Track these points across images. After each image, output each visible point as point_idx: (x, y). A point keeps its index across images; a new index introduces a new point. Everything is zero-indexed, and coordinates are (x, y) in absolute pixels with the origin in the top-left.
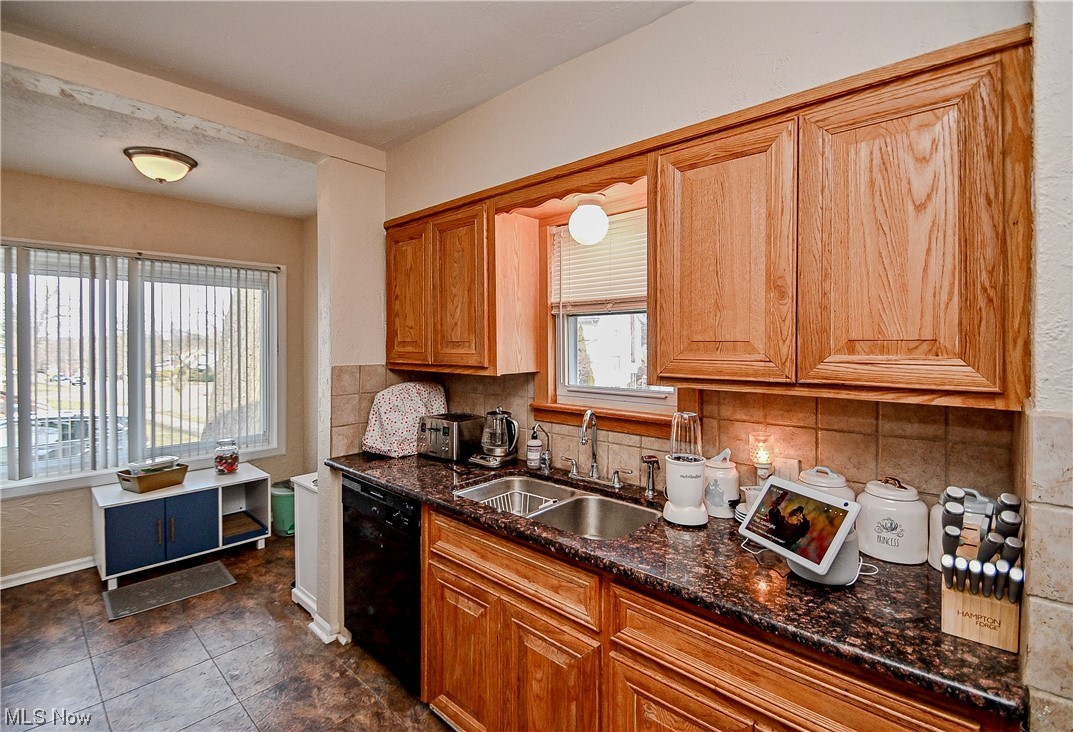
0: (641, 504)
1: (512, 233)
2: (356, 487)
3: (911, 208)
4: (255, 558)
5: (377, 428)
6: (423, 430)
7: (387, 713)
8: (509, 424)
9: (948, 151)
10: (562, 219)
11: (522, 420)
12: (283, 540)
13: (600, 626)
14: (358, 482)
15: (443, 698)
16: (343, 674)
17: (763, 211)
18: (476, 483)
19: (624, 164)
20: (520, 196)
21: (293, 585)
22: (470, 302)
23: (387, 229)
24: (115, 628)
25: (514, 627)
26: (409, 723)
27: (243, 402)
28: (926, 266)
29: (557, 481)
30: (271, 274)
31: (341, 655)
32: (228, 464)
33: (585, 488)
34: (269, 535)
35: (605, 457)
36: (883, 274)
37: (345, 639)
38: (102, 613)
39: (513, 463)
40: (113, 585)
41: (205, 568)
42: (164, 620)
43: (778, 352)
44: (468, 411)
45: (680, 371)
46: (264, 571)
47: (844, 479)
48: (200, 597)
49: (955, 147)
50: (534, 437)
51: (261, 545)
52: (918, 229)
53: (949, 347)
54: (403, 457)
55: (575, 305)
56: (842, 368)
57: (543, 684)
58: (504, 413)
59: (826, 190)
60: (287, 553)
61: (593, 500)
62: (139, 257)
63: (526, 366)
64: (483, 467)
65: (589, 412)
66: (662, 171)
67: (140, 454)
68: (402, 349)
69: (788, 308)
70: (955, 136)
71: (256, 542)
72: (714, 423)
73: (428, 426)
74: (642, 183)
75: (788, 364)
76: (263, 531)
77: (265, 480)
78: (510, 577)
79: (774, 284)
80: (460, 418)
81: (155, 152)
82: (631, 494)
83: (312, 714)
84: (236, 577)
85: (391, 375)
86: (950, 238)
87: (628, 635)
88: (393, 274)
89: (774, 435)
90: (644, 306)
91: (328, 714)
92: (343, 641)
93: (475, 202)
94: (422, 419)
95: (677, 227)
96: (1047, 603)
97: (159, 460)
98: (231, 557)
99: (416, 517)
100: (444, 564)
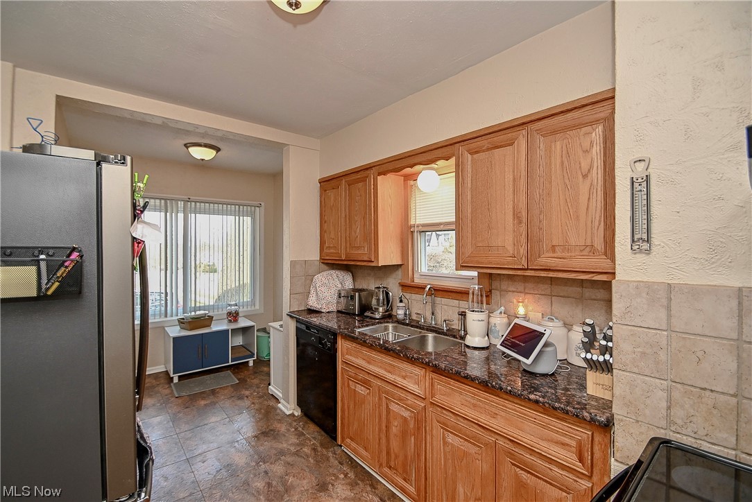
0: (457, 338)
1: (387, 187)
2: (303, 327)
3: (581, 177)
4: (248, 370)
5: (314, 295)
6: (340, 297)
7: (319, 449)
8: (387, 294)
9: (598, 147)
10: (414, 177)
11: (395, 292)
12: (263, 363)
13: (426, 396)
14: (304, 324)
15: (348, 440)
16: (296, 429)
17: (511, 177)
18: (367, 326)
19: (443, 149)
20: (391, 166)
21: (269, 384)
22: (365, 225)
23: (320, 183)
24: (180, 401)
25: (384, 398)
26: (330, 454)
27: (241, 283)
28: (588, 206)
29: (412, 326)
30: (257, 208)
31: (295, 421)
32: (233, 316)
33: (427, 330)
34: (255, 358)
35: (440, 313)
36: (568, 211)
37: (298, 413)
38: (172, 393)
39: (388, 317)
40: (176, 380)
41: (222, 374)
42: (203, 398)
43: (519, 252)
44: (365, 287)
45: (472, 262)
46: (253, 377)
47: (562, 322)
48: (220, 388)
49: (602, 145)
50: (401, 301)
51: (251, 364)
52: (584, 188)
53: (599, 249)
54: (328, 312)
55: (424, 225)
56: (549, 260)
57: (398, 427)
58: (384, 288)
59: (541, 167)
60: (265, 369)
61: (430, 336)
62: (189, 200)
63: (396, 261)
64: (371, 318)
65: (429, 286)
66: (462, 154)
67: (189, 310)
68: (328, 251)
69: (523, 228)
70: (601, 139)
71: (248, 362)
72: (498, 293)
73: (343, 295)
74: (452, 161)
75: (524, 258)
76: (252, 356)
77: (253, 327)
78: (382, 372)
79: (517, 216)
80: (360, 291)
81: (199, 145)
82: (451, 333)
83: (280, 446)
84: (239, 380)
85: (323, 266)
86: (599, 193)
87: (439, 398)
88: (324, 210)
89: (529, 299)
90: (454, 227)
91: (289, 447)
92: (296, 414)
93: (367, 169)
94: (339, 291)
95: (469, 185)
96: (620, 372)
97: (198, 313)
98: (236, 368)
99: (335, 342)
100: (350, 368)
